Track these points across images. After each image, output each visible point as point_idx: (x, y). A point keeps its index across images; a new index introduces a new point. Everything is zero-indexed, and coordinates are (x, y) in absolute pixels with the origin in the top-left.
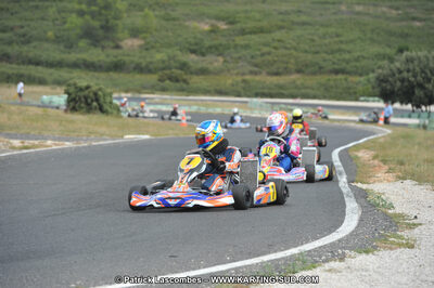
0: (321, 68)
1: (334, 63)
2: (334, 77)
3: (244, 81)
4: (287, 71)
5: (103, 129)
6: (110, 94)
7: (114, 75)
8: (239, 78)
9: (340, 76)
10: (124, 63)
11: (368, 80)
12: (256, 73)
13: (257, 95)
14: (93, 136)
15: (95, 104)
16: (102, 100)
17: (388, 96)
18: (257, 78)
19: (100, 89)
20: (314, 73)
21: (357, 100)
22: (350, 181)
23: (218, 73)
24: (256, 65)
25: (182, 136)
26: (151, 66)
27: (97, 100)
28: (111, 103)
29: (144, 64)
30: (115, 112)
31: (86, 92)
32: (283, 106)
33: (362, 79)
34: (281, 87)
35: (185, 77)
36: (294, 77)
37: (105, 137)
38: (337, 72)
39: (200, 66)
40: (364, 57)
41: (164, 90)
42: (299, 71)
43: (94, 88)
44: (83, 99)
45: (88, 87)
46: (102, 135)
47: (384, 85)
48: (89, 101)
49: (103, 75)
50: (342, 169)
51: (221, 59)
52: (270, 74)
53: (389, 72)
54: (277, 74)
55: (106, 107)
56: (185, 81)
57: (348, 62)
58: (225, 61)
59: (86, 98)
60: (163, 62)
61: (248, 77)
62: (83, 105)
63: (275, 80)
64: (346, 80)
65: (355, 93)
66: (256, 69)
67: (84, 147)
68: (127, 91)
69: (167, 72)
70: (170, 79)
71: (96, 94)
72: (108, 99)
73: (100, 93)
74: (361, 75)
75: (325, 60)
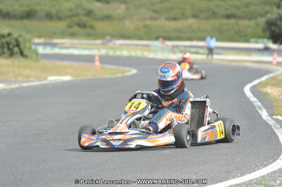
0: (214, 13)
1: (226, 9)
2: (225, 21)
3: (145, 26)
4: (184, 17)
5: (27, 72)
6: (30, 40)
7: (27, 22)
8: (141, 24)
9: (232, 21)
10: (36, 12)
11: (258, 25)
12: (155, 19)
13: (157, 38)
14: (20, 79)
15: (16, 49)
16: (22, 46)
17: (276, 38)
18: (157, 23)
19: (21, 36)
20: (208, 18)
21: (247, 41)
22: (271, 115)
23: (122, 18)
24: (156, 11)
25: (99, 77)
26: (61, 14)
27: (18, 45)
28: (30, 48)
29: (54, 13)
30: (34, 56)
31: (8, 39)
32: (182, 48)
33: (252, 23)
34: (179, 31)
35: (92, 23)
36: (191, 21)
37: (31, 79)
38: (228, 17)
39: (105, 12)
40: (252, 4)
41: (73, 35)
42: (195, 16)
43: (15, 35)
44: (5, 45)
45: (9, 35)
46: (28, 77)
47: (273, 28)
48: (11, 46)
49: (18, 23)
50: (259, 104)
51: (123, 7)
52: (168, 19)
53: (278, 17)
54: (175, 19)
55: (26, 52)
56: (91, 27)
57: (238, 7)
58: (127, 8)
59: (8, 44)
60: (71, 10)
61: (148, 22)
62: (6, 50)
63: (173, 24)
64: (237, 23)
65: (245, 36)
66: (155, 15)
67: (16, 89)
68: (39, 37)
69: (76, 19)
70: (79, 25)
71: (17, 40)
72: (28, 45)
73: (21, 40)
74: (250, 19)
75: (217, 6)
